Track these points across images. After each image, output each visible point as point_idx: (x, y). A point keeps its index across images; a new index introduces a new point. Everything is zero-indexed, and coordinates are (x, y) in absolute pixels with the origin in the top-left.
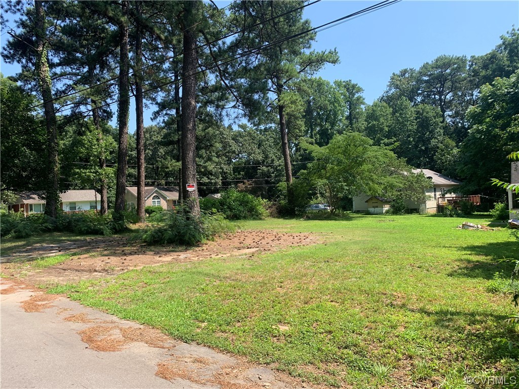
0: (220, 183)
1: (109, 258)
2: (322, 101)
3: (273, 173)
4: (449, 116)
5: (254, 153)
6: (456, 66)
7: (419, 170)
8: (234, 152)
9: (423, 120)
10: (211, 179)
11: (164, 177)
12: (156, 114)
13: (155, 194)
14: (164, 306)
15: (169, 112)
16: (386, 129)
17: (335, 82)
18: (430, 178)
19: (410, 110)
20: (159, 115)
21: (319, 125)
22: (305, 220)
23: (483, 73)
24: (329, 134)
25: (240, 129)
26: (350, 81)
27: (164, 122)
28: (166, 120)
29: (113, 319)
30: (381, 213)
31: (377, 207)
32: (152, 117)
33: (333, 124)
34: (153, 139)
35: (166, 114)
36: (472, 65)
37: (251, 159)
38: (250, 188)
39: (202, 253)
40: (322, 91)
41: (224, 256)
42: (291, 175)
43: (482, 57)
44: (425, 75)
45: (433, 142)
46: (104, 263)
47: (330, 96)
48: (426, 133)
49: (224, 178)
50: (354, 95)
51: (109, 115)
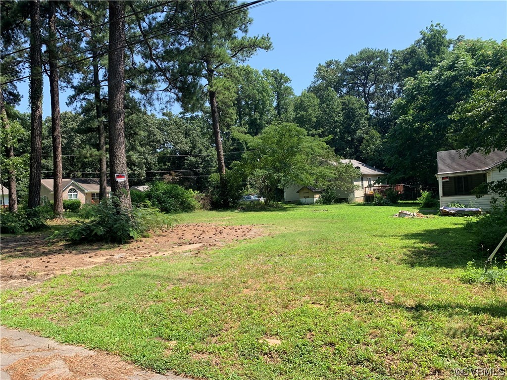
0: (144, 175)
1: (27, 262)
2: (250, 90)
3: (201, 164)
4: (372, 108)
5: (181, 143)
6: (379, 59)
7: (347, 161)
8: (159, 141)
9: (349, 112)
10: (134, 171)
11: (80, 169)
12: (72, 99)
13: (71, 187)
14: (115, 322)
15: (87, 96)
16: (314, 120)
17: (264, 71)
18: (358, 168)
19: (337, 102)
20: (76, 99)
21: (247, 114)
22: (240, 211)
23: (404, 67)
24: (258, 124)
25: (164, 117)
26: (278, 70)
27: (81, 106)
28: (84, 106)
29: (50, 344)
30: (312, 204)
31: (308, 197)
32: (68, 102)
33: (262, 115)
34: (67, 127)
35: (84, 99)
36: (393, 58)
37: (177, 149)
38: (178, 179)
39: (138, 251)
40: (250, 80)
41: (166, 254)
42: (224, 165)
43: (403, 52)
44: (350, 67)
45: (359, 133)
46: (22, 267)
47: (258, 85)
48: (352, 124)
49: (149, 169)
50: (282, 84)
51: (16, 98)
